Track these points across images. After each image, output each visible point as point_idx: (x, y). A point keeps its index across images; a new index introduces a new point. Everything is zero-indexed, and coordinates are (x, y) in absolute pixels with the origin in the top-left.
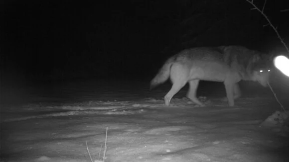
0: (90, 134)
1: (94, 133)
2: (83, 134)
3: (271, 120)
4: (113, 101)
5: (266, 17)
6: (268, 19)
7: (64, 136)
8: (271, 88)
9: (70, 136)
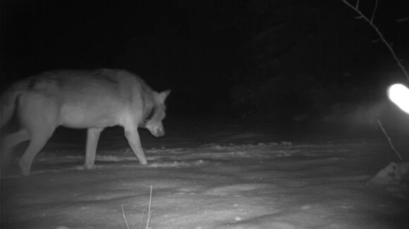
0: (127, 194)
1: (133, 194)
2: (118, 195)
3: (383, 175)
4: (160, 148)
5: (377, 29)
6: (379, 32)
7: (90, 198)
8: (383, 130)
9: (99, 198)
